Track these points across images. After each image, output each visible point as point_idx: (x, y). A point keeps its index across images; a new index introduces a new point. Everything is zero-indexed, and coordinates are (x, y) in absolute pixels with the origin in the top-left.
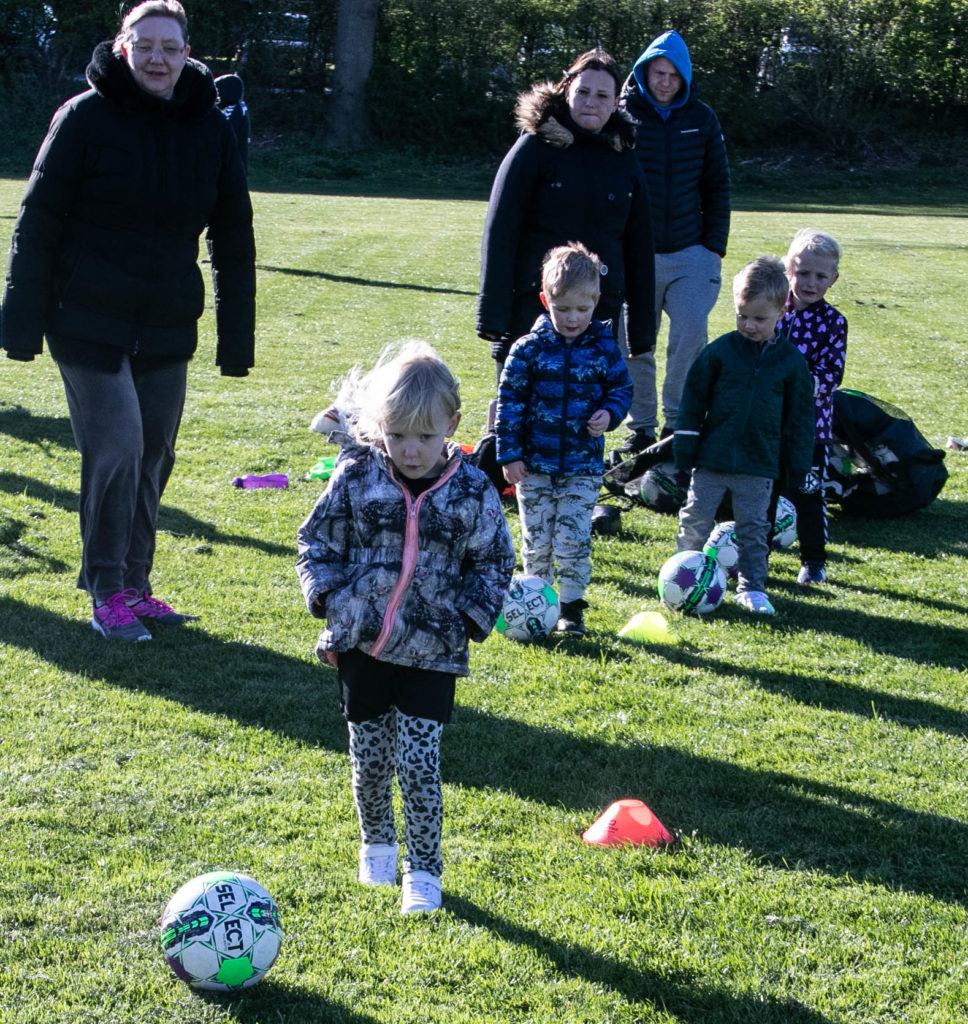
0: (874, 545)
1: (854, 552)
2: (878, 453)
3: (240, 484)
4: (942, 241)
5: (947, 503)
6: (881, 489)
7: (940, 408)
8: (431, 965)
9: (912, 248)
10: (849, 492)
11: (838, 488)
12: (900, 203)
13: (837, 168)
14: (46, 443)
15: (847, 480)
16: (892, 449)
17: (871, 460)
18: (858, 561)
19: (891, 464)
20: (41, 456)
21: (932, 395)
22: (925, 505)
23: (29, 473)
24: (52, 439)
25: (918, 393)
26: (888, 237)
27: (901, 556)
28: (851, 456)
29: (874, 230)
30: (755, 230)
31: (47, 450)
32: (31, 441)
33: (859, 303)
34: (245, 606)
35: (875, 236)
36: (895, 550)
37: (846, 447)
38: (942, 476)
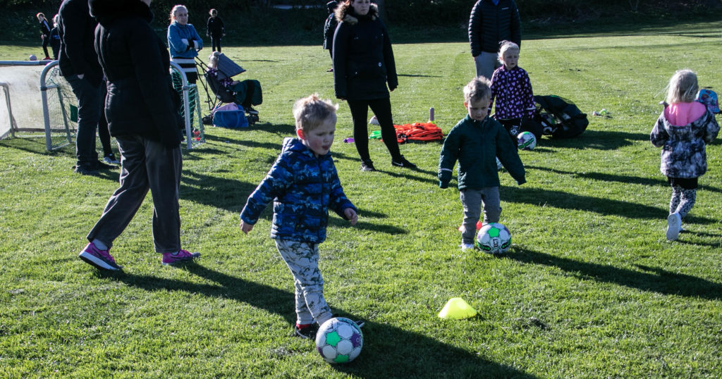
0: (563, 146)
1: (555, 149)
2: (564, 116)
3: (346, 141)
4: (607, 45)
5: (589, 131)
6: (565, 128)
7: (594, 103)
8: (412, 260)
9: (594, 49)
10: (554, 130)
11: (551, 129)
12: (593, 33)
13: (568, 21)
14: (279, 133)
15: (553, 126)
16: (568, 114)
17: (562, 119)
18: (556, 152)
19: (568, 120)
20: (278, 137)
21: (591, 99)
22: (581, 133)
23: (274, 142)
24: (281, 131)
25: (587, 98)
26: (586, 45)
27: (571, 149)
28: (555, 118)
29: (580, 43)
30: (535, 47)
31: (279, 135)
32: (274, 133)
33: (571, 70)
34: (351, 176)
35: (580, 46)
36: (569, 147)
37: (553, 115)
38: (586, 123)
